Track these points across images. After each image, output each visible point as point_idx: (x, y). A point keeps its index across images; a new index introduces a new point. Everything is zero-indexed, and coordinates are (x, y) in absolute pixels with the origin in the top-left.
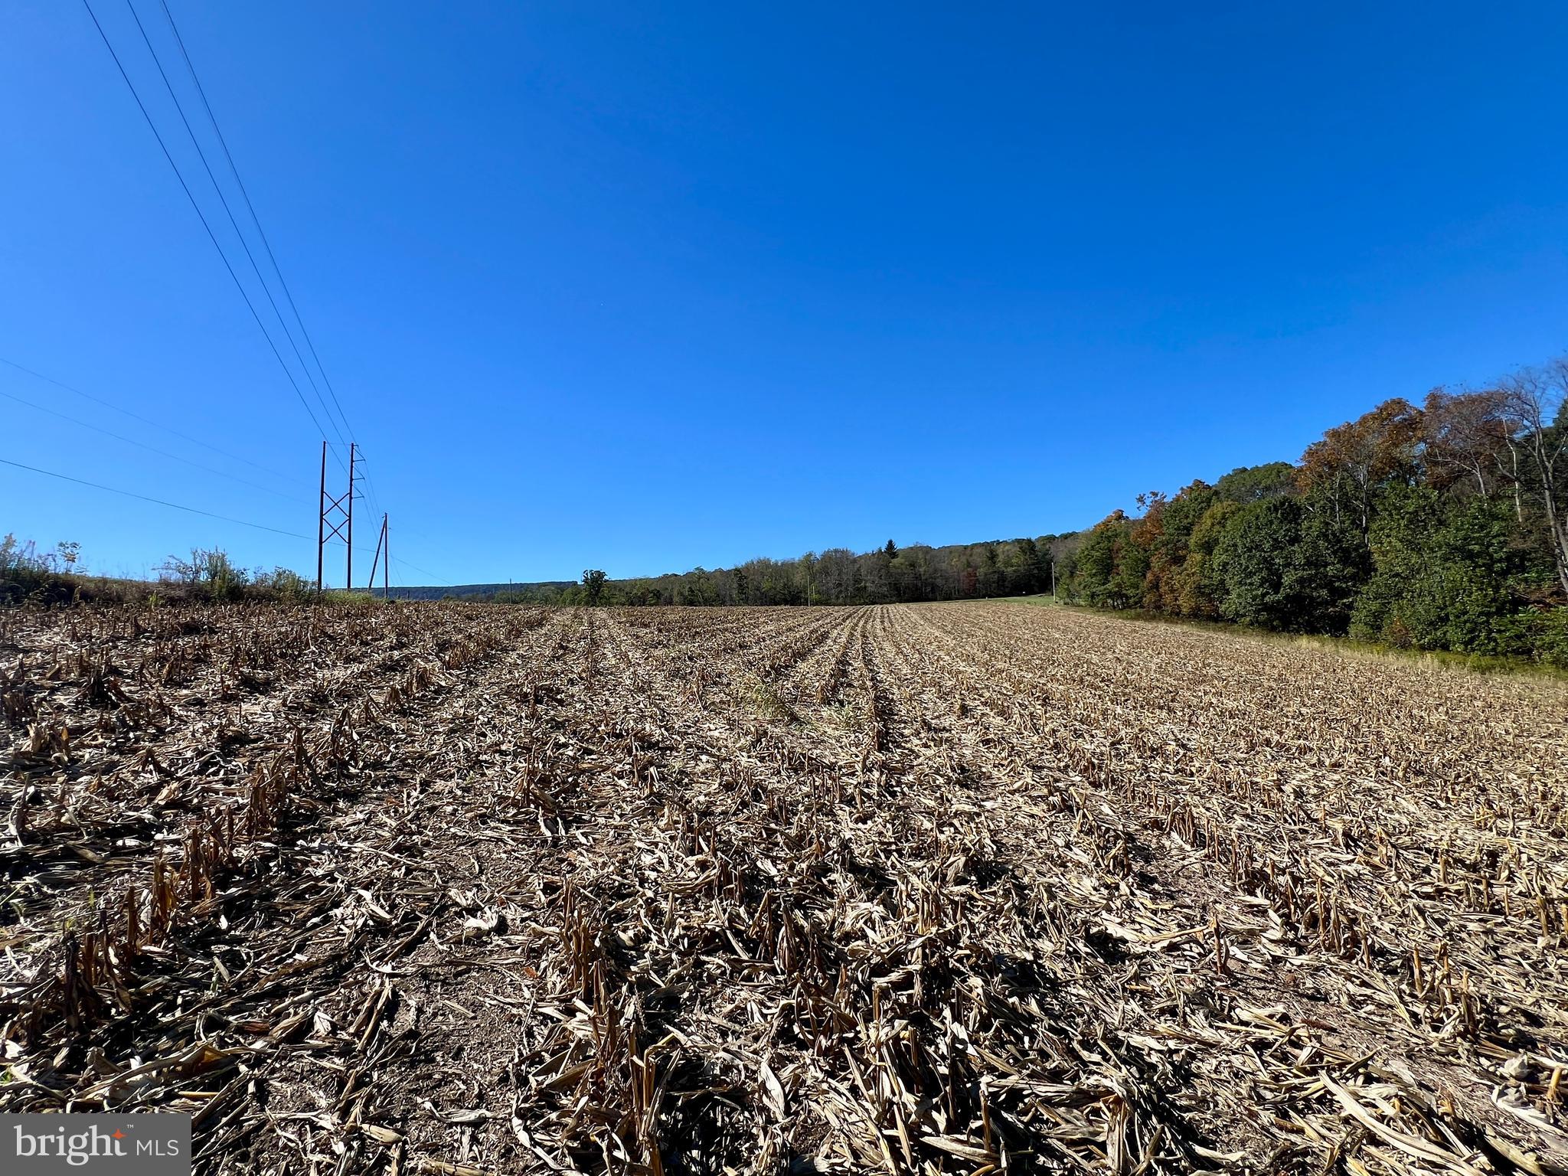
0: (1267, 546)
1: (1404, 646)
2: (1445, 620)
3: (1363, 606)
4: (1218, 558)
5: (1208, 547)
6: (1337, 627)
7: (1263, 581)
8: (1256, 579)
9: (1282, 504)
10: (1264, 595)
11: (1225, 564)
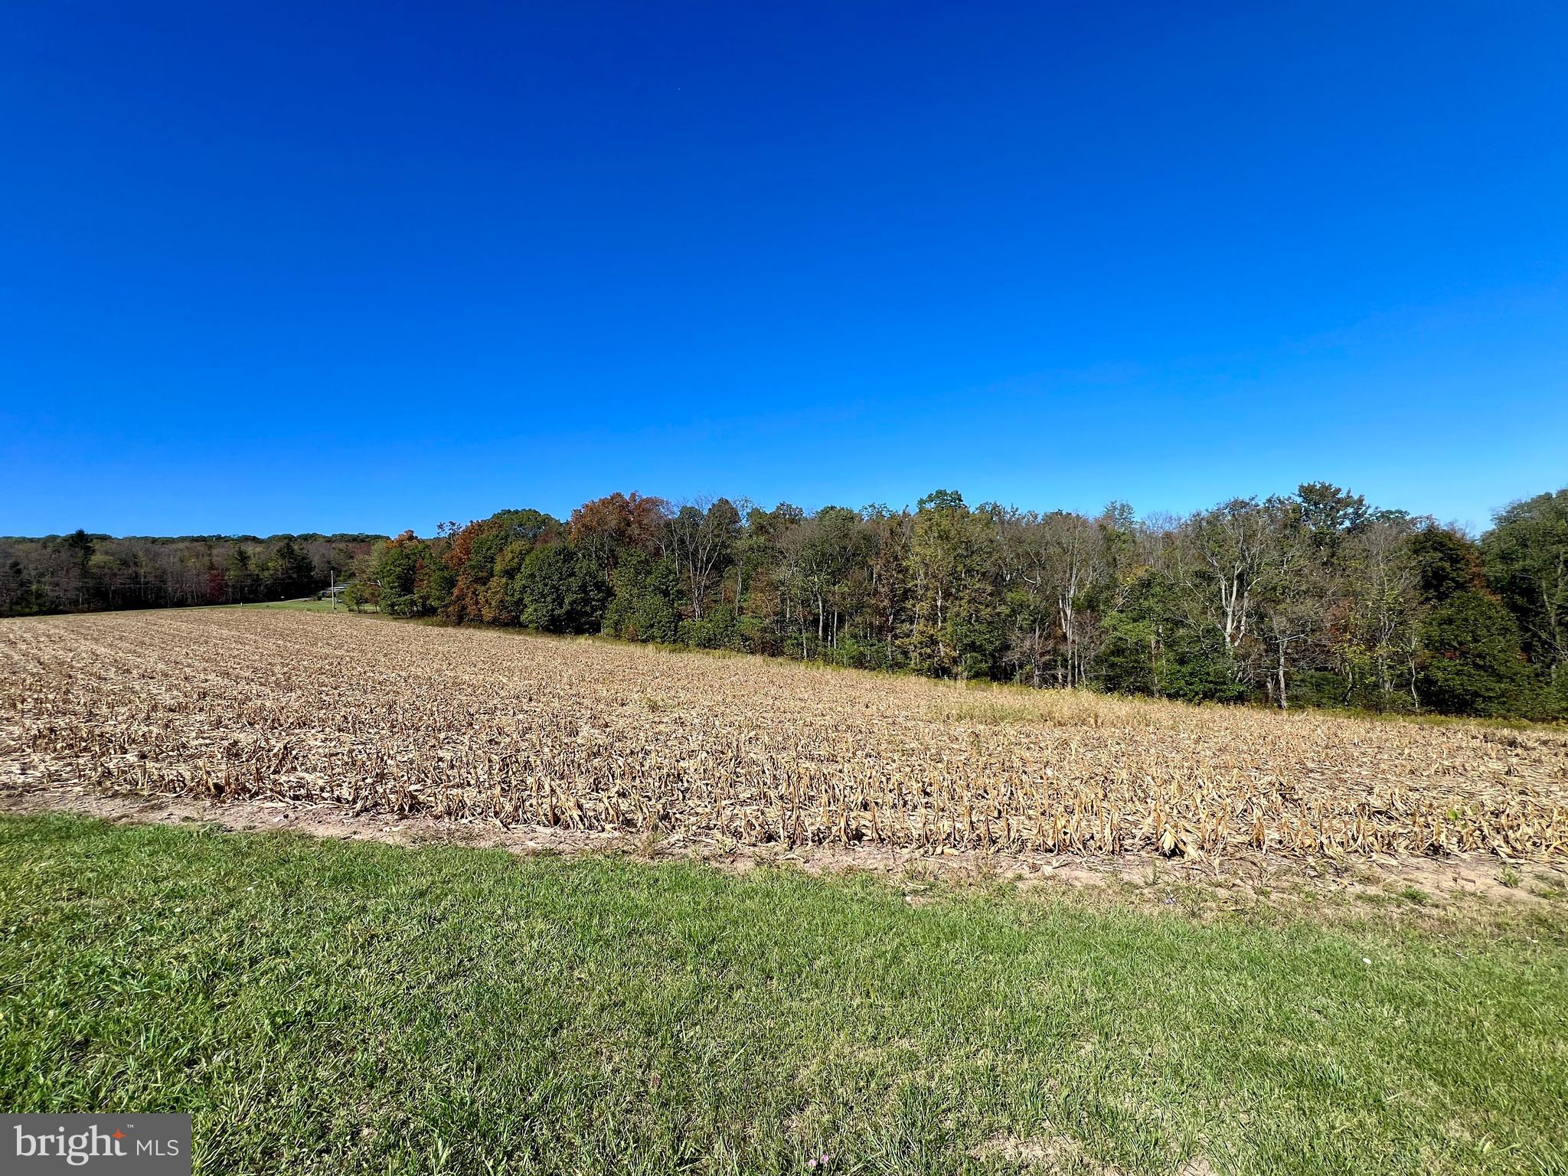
0: (555, 577)
1: (633, 640)
2: (652, 626)
3: (611, 616)
4: (519, 582)
5: (510, 574)
6: (594, 629)
7: (554, 601)
8: (549, 599)
9: (564, 550)
10: (553, 610)
11: (525, 587)
